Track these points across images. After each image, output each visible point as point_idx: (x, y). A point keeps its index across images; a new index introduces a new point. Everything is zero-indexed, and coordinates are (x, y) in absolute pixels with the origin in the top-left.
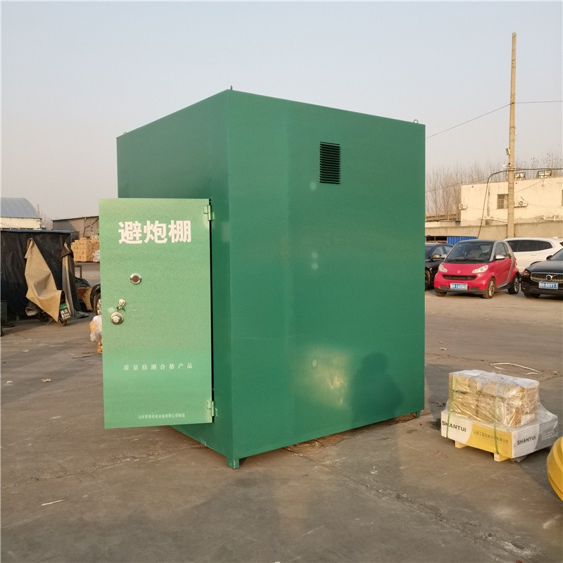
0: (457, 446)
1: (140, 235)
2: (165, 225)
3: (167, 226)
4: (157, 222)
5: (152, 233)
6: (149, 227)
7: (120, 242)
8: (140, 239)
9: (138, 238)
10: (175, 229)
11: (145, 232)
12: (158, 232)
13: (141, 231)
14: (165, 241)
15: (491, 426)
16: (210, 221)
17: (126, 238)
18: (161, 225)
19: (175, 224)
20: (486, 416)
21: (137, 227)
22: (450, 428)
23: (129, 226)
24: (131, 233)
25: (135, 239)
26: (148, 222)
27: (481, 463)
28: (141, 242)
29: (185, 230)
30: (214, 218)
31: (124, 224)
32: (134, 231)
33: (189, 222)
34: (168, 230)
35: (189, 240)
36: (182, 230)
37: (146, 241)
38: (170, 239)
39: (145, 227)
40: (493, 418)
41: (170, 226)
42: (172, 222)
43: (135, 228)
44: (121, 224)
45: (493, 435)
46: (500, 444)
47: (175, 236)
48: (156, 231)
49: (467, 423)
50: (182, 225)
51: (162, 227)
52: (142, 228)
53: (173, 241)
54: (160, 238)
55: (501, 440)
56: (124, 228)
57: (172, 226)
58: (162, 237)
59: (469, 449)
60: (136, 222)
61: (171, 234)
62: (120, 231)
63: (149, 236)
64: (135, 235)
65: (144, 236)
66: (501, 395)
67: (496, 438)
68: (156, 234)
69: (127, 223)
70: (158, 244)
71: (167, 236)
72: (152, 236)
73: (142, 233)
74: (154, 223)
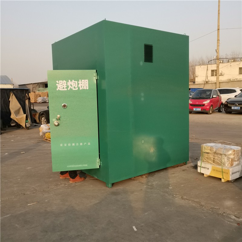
0: (205, 176)
1: (66, 86)
2: (77, 82)
3: (78, 82)
4: (73, 80)
5: (71, 85)
6: (70, 83)
7: (57, 89)
8: (66, 88)
9: (65, 88)
10: (81, 83)
11: (68, 85)
12: (74, 85)
13: (66, 85)
14: (77, 89)
15: (220, 167)
16: (97, 80)
17: (60, 88)
18: (75, 82)
19: (81, 81)
20: (218, 163)
21: (65, 83)
22: (202, 168)
23: (61, 82)
24: (62, 85)
25: (64, 88)
26: (69, 81)
27: (216, 183)
28: (66, 89)
29: (86, 84)
30: (98, 78)
31: (59, 81)
32: (63, 85)
33: (87, 80)
34: (78, 84)
35: (88, 88)
36: (84, 84)
37: (69, 89)
38: (79, 88)
39: (68, 83)
40: (221, 164)
41: (79, 82)
42: (80, 80)
43: (64, 83)
44: (57, 82)
45: (221, 171)
46: (224, 174)
47: (81, 86)
48: (73, 85)
49: (209, 166)
50: (84, 82)
51: (75, 83)
52: (67, 83)
53: (80, 89)
54: (74, 88)
55: (225, 173)
56: (59, 83)
57: (80, 82)
58: (76, 87)
59: (210, 177)
60: (64, 81)
61: (80, 86)
62: (57, 85)
63: (70, 87)
64: (63, 86)
65: (67, 87)
66: (225, 153)
67: (222, 172)
68: (73, 86)
69: (60, 81)
70: (74, 90)
71: (78, 87)
72: (71, 87)
73: (67, 85)
74: (72, 81)
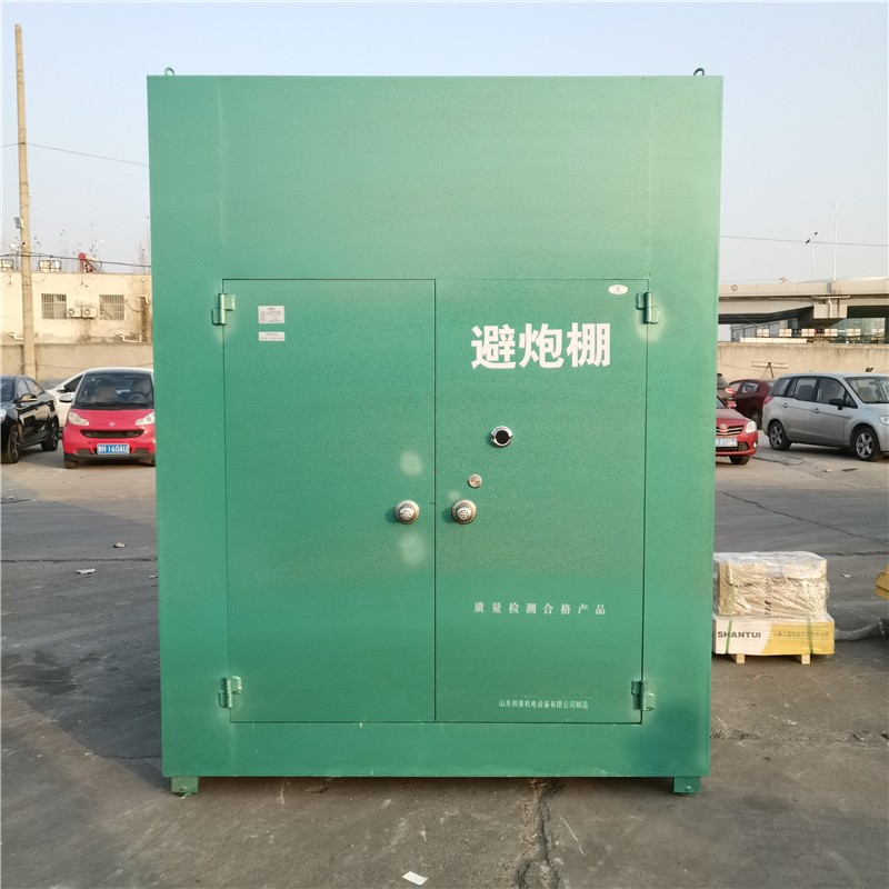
1: (513, 352)
2: (560, 332)
3: (564, 335)
4: (545, 326)
5: (535, 347)
6: (529, 336)
7: (475, 364)
8: (512, 358)
9: (507, 358)
10: (580, 339)
11: (521, 346)
12: (547, 346)
13: (513, 344)
14: (559, 363)
17: (484, 358)
18: (553, 332)
19: (580, 329)
21: (507, 336)
23: (491, 334)
24: (495, 347)
25: (501, 359)
26: (529, 326)
28: (512, 365)
29: (599, 342)
30: (659, 319)
31: (482, 330)
32: (501, 344)
33: (607, 327)
34: (566, 342)
35: (606, 362)
36: (593, 342)
37: (523, 364)
38: (568, 359)
39: (522, 335)
41: (569, 334)
42: (575, 325)
43: (503, 338)
44: (477, 330)
47: (580, 353)
48: (542, 345)
49: (763, 626)
50: (592, 332)
51: (554, 337)
52: (516, 339)
53: (575, 365)
54: (549, 358)
56: (482, 338)
57: (574, 334)
58: (554, 356)
60: (506, 326)
61: (572, 349)
62: (474, 343)
63: (529, 353)
64: (502, 352)
65: (519, 354)
68: (543, 351)
69: (487, 329)
70: (546, 369)
71: (563, 354)
72: (534, 354)
73: (516, 347)
74: (539, 330)
